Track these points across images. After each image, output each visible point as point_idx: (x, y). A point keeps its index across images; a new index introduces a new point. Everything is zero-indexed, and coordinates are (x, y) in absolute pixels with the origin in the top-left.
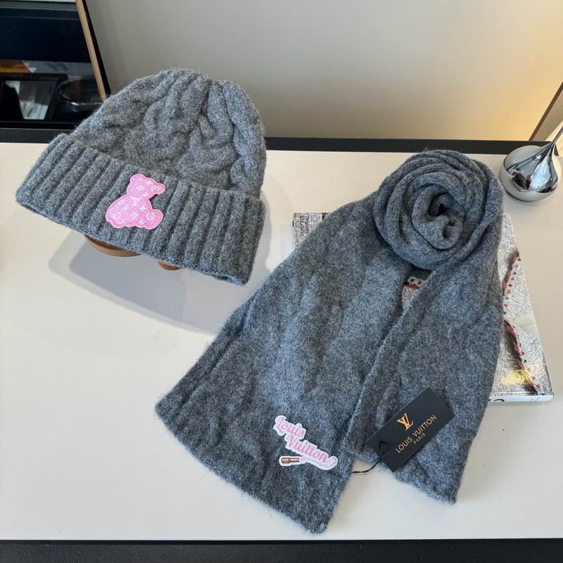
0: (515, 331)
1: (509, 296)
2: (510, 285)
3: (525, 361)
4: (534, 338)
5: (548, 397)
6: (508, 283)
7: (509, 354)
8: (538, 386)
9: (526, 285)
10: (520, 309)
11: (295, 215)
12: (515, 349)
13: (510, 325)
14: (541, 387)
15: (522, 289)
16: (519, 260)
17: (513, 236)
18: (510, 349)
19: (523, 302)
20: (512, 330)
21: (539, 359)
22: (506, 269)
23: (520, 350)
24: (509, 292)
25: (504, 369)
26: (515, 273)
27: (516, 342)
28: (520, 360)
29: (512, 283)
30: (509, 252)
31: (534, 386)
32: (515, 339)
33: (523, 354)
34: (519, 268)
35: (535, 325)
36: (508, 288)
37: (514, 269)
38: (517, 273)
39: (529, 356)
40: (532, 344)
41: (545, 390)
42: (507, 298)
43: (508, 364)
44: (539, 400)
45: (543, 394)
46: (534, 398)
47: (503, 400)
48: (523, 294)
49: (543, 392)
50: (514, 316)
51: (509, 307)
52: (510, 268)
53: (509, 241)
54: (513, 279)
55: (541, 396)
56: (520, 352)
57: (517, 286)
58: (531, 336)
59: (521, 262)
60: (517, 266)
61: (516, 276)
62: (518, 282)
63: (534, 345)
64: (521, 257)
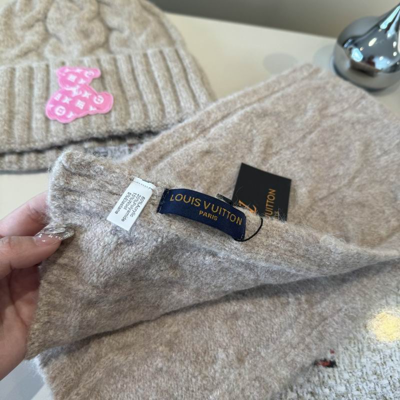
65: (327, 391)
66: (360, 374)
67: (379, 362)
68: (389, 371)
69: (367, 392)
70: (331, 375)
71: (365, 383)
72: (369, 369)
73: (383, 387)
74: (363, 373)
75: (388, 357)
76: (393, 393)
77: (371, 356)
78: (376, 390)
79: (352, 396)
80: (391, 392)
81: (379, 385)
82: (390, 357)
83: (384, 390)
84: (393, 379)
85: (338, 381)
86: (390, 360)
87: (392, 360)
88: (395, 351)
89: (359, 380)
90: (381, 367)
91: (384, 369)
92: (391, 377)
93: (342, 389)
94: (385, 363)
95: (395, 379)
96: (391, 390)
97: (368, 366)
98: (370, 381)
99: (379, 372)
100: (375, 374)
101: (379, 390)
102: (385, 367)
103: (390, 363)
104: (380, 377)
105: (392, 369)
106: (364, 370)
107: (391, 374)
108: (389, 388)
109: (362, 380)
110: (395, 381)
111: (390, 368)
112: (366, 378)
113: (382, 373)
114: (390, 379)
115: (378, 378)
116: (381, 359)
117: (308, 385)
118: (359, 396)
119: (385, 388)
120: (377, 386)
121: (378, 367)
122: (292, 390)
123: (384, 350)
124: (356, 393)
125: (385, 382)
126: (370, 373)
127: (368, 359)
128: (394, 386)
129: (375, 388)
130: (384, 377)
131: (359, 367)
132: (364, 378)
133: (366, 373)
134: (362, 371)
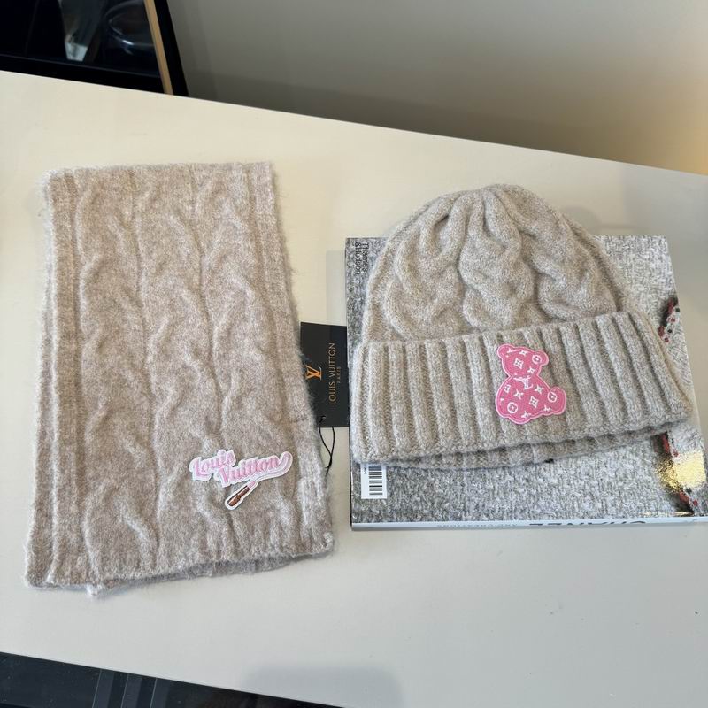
4: (693, 431)
7: (655, 454)
8: (695, 503)
9: (685, 349)
12: (665, 447)
14: (700, 505)
15: (679, 355)
16: (678, 310)
17: (670, 273)
18: (657, 448)
22: (658, 325)
23: (672, 448)
25: (647, 477)
26: (670, 331)
27: (668, 436)
28: (672, 463)
30: (663, 297)
31: (690, 502)
33: (676, 454)
34: (676, 323)
37: (669, 324)
38: (674, 330)
41: (706, 508)
44: (696, 522)
45: (701, 515)
46: (689, 520)
47: (643, 523)
48: (681, 364)
49: (702, 512)
52: (663, 323)
53: (664, 280)
55: (699, 517)
56: (672, 452)
57: (672, 350)
58: (689, 428)
59: (679, 314)
60: (673, 320)
61: (671, 335)
62: (674, 345)
63: (692, 441)
64: (680, 305)
65: (541, 480)
66: (574, 472)
67: (594, 466)
68: (601, 475)
70: (547, 469)
71: (576, 480)
72: (582, 470)
73: (591, 486)
76: (600, 492)
79: (563, 488)
81: (589, 484)
82: (605, 464)
83: (593, 489)
85: (553, 475)
86: (604, 466)
87: (606, 467)
89: (572, 477)
90: (594, 470)
91: (596, 472)
92: (601, 479)
93: (555, 481)
94: (599, 467)
95: (604, 482)
96: (599, 490)
97: (582, 468)
98: (582, 480)
99: (591, 474)
100: (588, 475)
101: (588, 488)
102: (598, 470)
104: (591, 478)
105: (604, 473)
108: (597, 488)
109: (574, 477)
110: (604, 484)
111: (602, 473)
112: (578, 476)
113: (594, 475)
114: (600, 481)
117: (526, 473)
119: (594, 487)
120: (586, 485)
121: (591, 470)
122: (510, 474)
124: (566, 486)
125: (596, 482)
126: (583, 473)
128: (603, 487)
129: (584, 486)
130: (595, 478)
131: (574, 467)
132: (576, 476)
133: (580, 472)
134: (575, 470)
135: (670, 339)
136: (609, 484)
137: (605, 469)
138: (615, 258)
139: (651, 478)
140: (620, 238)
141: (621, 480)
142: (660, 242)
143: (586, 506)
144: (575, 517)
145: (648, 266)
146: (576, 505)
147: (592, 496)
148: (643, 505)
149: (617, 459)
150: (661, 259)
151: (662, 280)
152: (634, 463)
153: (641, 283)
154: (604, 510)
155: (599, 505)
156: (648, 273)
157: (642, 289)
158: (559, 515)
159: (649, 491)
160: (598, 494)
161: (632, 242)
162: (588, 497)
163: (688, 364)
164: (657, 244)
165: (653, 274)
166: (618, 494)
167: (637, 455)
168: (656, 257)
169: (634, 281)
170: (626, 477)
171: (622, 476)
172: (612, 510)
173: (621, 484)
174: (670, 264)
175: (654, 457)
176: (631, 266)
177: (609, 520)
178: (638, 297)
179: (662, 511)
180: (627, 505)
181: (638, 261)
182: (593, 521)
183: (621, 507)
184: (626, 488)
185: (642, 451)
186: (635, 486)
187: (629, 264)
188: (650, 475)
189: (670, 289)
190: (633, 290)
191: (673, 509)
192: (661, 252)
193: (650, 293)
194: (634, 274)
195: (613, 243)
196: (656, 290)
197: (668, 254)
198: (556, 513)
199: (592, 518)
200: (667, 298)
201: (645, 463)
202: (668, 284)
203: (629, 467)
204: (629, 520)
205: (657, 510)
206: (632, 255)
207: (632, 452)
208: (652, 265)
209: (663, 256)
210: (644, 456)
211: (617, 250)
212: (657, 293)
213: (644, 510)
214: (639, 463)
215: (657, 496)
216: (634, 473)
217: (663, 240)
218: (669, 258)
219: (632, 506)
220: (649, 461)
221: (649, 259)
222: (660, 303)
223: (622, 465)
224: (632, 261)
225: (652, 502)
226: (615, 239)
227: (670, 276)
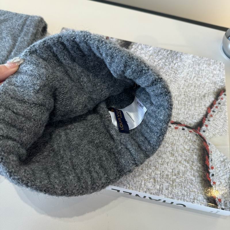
0: (209, 148)
1: (211, 119)
2: (214, 111)
3: (213, 175)
4: (225, 157)
5: (226, 213)
6: (212, 109)
7: (200, 165)
8: (220, 200)
10: (217, 131)
11: (63, 28)
12: (206, 162)
13: (206, 142)
14: (223, 202)
15: (223, 116)
16: (225, 95)
17: (224, 77)
18: (201, 162)
19: (221, 126)
20: (207, 146)
21: (225, 177)
22: (213, 99)
23: (211, 164)
24: (211, 116)
25: (192, 177)
26: (219, 104)
27: (208, 157)
28: (209, 173)
29: (216, 110)
30: (218, 87)
31: (216, 199)
32: (208, 154)
33: (212, 168)
34: (223, 100)
35: (229, 147)
36: (211, 113)
37: (219, 100)
38: (222, 104)
39: (217, 171)
40: (222, 162)
41: (226, 205)
42: (209, 120)
43: (197, 174)
44: (218, 213)
45: (222, 209)
46: (214, 210)
47: (184, 206)
48: (222, 121)
49: (223, 207)
50: (211, 135)
51: (209, 128)
52: (216, 99)
54: (217, 107)
55: (221, 210)
56: (210, 166)
57: (219, 113)
58: (223, 155)
59: (226, 97)
60: (222, 99)
61: (220, 105)
62: (220, 110)
63: (223, 163)
64: (227, 93)
67: (160, 163)
68: (163, 169)
69: (146, 172)
71: (147, 168)
73: (156, 174)
74: (148, 163)
75: (166, 162)
76: (160, 179)
77: (157, 158)
78: (151, 174)
79: (138, 170)
80: (159, 178)
81: (155, 172)
82: (167, 163)
83: (156, 176)
84: (163, 173)
86: (167, 164)
87: (168, 165)
88: (171, 161)
89: (145, 165)
90: (160, 165)
91: (161, 166)
92: (163, 171)
94: (163, 164)
95: (164, 173)
96: (160, 177)
97: (153, 162)
99: (157, 167)
100: (155, 167)
101: (153, 174)
102: (162, 166)
103: (165, 166)
104: (157, 169)
105: (165, 168)
106: (150, 163)
107: (164, 171)
108: (159, 176)
109: (146, 166)
110: (164, 174)
111: (164, 168)
112: (149, 166)
113: (159, 168)
114: (162, 172)
115: (155, 169)
116: (162, 162)
118: (141, 172)
119: (157, 175)
120: (153, 172)
121: (158, 165)
123: (165, 159)
126: (152, 165)
127: (154, 159)
128: (163, 176)
129: (151, 173)
130: (159, 170)
132: (148, 166)
133: (150, 164)
135: (218, 107)
136: (167, 175)
137: (167, 166)
138: (196, 65)
139: (194, 178)
140: (200, 57)
141: (175, 175)
142: (220, 64)
143: (149, 185)
144: (140, 190)
145: (212, 72)
146: (143, 183)
147: (155, 180)
148: (186, 194)
149: (175, 162)
150: (220, 70)
151: (219, 79)
152: (186, 167)
153: (208, 78)
154: (160, 191)
155: (158, 187)
156: (212, 75)
157: (207, 81)
158: (131, 186)
159: (191, 185)
160: (159, 180)
161: (206, 60)
162: (152, 180)
163: (227, 122)
164: (219, 64)
165: (215, 76)
166: (171, 183)
167: (188, 163)
168: (217, 69)
169: (204, 77)
170: (179, 174)
171: (176, 172)
172: (166, 192)
173: (174, 177)
174: (224, 74)
175: (198, 166)
176: (203, 70)
177: (162, 198)
178: (205, 84)
179: (197, 200)
180: (176, 191)
181: (207, 69)
182: (153, 197)
183: (172, 191)
184: (177, 180)
185: (192, 162)
186: (184, 181)
187: (202, 69)
188: (194, 176)
189: (223, 84)
190: (203, 80)
191: (205, 200)
192: (220, 67)
193: (211, 84)
194: (204, 74)
195: (196, 58)
196: (215, 83)
197: (223, 69)
198: (129, 185)
199: (151, 194)
200: (220, 88)
201: (192, 169)
202: (222, 82)
203: (182, 168)
204: (176, 201)
205: (194, 199)
206: (205, 66)
207: (185, 160)
208: (215, 72)
209: (221, 70)
210: (192, 164)
211: (198, 61)
212: (215, 84)
213: (186, 197)
214: (189, 167)
215: (196, 190)
216: (184, 173)
217: (222, 63)
218: (224, 71)
219: (179, 192)
220: (195, 168)
221: (214, 69)
222: (216, 89)
223: (177, 166)
224: (204, 68)
225: (192, 193)
226: (198, 57)
227: (223, 79)
